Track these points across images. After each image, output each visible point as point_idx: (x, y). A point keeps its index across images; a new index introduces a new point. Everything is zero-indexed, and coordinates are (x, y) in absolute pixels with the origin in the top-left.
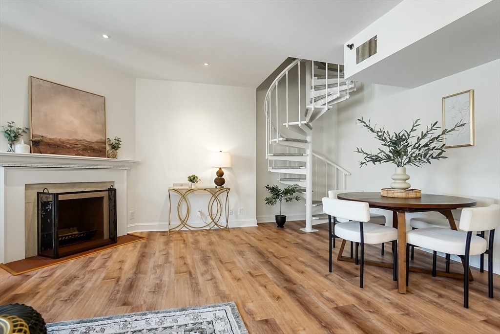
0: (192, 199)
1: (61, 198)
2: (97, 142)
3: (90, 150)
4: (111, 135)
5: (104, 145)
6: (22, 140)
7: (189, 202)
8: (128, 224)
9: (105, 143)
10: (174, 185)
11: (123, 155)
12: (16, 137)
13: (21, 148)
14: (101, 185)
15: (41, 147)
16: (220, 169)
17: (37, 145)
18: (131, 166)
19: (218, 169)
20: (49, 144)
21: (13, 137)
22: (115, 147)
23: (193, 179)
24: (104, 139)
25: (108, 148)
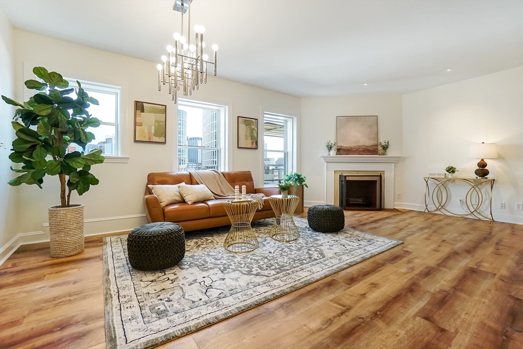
0: (452, 188)
1: (348, 179)
2: (371, 146)
3: (367, 151)
4: (382, 140)
5: (376, 147)
6: (333, 149)
7: (449, 190)
8: (394, 201)
9: (377, 146)
10: (430, 174)
11: (391, 153)
12: (331, 148)
13: (333, 153)
14: (375, 173)
15: (341, 152)
16: (483, 160)
17: (340, 151)
18: (397, 160)
19: (480, 160)
20: (344, 150)
21: (330, 148)
22: (385, 148)
23: (451, 170)
24: (376, 143)
25: (380, 148)
